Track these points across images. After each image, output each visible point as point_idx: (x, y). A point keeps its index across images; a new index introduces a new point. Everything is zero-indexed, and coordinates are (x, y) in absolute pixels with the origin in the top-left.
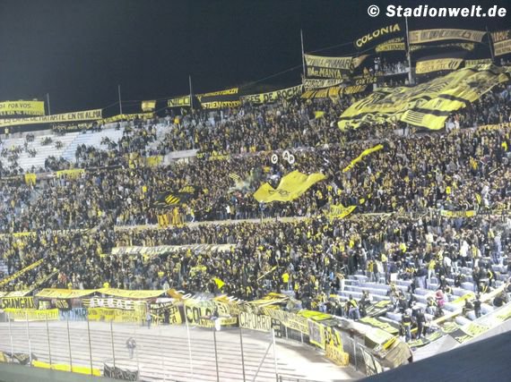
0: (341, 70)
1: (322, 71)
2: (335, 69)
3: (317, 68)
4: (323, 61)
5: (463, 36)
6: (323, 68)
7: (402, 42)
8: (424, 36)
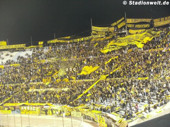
5: (144, 20)
6: (99, 32)
8: (132, 21)
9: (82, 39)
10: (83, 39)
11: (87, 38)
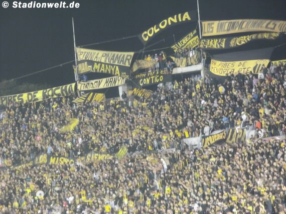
0: (120, 67)
1: (96, 66)
2: (113, 65)
3: (91, 63)
4: (99, 55)
5: (267, 27)
6: (98, 63)
7: (194, 36)
8: (220, 27)
9: (39, 95)
10: (44, 94)
11: (58, 91)
